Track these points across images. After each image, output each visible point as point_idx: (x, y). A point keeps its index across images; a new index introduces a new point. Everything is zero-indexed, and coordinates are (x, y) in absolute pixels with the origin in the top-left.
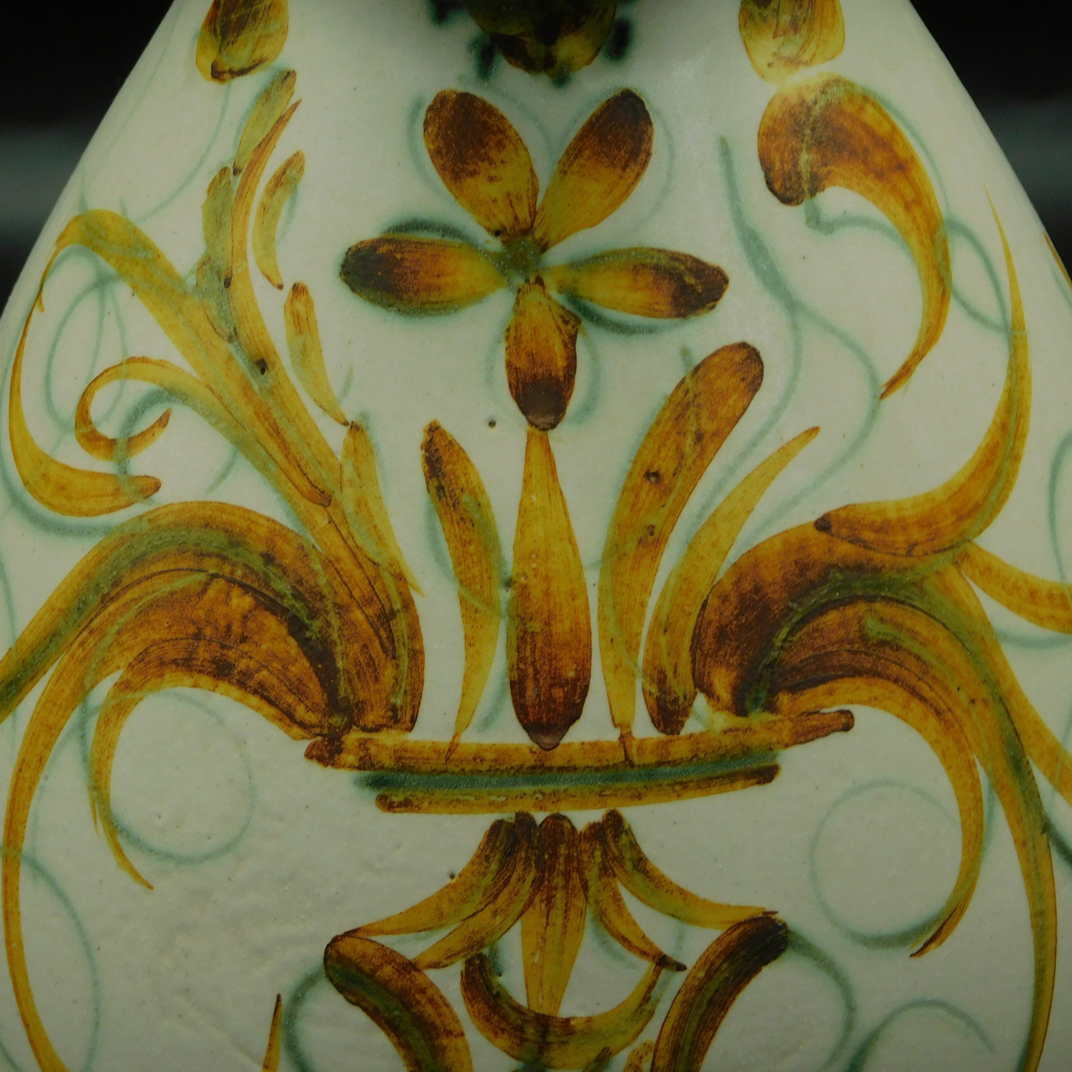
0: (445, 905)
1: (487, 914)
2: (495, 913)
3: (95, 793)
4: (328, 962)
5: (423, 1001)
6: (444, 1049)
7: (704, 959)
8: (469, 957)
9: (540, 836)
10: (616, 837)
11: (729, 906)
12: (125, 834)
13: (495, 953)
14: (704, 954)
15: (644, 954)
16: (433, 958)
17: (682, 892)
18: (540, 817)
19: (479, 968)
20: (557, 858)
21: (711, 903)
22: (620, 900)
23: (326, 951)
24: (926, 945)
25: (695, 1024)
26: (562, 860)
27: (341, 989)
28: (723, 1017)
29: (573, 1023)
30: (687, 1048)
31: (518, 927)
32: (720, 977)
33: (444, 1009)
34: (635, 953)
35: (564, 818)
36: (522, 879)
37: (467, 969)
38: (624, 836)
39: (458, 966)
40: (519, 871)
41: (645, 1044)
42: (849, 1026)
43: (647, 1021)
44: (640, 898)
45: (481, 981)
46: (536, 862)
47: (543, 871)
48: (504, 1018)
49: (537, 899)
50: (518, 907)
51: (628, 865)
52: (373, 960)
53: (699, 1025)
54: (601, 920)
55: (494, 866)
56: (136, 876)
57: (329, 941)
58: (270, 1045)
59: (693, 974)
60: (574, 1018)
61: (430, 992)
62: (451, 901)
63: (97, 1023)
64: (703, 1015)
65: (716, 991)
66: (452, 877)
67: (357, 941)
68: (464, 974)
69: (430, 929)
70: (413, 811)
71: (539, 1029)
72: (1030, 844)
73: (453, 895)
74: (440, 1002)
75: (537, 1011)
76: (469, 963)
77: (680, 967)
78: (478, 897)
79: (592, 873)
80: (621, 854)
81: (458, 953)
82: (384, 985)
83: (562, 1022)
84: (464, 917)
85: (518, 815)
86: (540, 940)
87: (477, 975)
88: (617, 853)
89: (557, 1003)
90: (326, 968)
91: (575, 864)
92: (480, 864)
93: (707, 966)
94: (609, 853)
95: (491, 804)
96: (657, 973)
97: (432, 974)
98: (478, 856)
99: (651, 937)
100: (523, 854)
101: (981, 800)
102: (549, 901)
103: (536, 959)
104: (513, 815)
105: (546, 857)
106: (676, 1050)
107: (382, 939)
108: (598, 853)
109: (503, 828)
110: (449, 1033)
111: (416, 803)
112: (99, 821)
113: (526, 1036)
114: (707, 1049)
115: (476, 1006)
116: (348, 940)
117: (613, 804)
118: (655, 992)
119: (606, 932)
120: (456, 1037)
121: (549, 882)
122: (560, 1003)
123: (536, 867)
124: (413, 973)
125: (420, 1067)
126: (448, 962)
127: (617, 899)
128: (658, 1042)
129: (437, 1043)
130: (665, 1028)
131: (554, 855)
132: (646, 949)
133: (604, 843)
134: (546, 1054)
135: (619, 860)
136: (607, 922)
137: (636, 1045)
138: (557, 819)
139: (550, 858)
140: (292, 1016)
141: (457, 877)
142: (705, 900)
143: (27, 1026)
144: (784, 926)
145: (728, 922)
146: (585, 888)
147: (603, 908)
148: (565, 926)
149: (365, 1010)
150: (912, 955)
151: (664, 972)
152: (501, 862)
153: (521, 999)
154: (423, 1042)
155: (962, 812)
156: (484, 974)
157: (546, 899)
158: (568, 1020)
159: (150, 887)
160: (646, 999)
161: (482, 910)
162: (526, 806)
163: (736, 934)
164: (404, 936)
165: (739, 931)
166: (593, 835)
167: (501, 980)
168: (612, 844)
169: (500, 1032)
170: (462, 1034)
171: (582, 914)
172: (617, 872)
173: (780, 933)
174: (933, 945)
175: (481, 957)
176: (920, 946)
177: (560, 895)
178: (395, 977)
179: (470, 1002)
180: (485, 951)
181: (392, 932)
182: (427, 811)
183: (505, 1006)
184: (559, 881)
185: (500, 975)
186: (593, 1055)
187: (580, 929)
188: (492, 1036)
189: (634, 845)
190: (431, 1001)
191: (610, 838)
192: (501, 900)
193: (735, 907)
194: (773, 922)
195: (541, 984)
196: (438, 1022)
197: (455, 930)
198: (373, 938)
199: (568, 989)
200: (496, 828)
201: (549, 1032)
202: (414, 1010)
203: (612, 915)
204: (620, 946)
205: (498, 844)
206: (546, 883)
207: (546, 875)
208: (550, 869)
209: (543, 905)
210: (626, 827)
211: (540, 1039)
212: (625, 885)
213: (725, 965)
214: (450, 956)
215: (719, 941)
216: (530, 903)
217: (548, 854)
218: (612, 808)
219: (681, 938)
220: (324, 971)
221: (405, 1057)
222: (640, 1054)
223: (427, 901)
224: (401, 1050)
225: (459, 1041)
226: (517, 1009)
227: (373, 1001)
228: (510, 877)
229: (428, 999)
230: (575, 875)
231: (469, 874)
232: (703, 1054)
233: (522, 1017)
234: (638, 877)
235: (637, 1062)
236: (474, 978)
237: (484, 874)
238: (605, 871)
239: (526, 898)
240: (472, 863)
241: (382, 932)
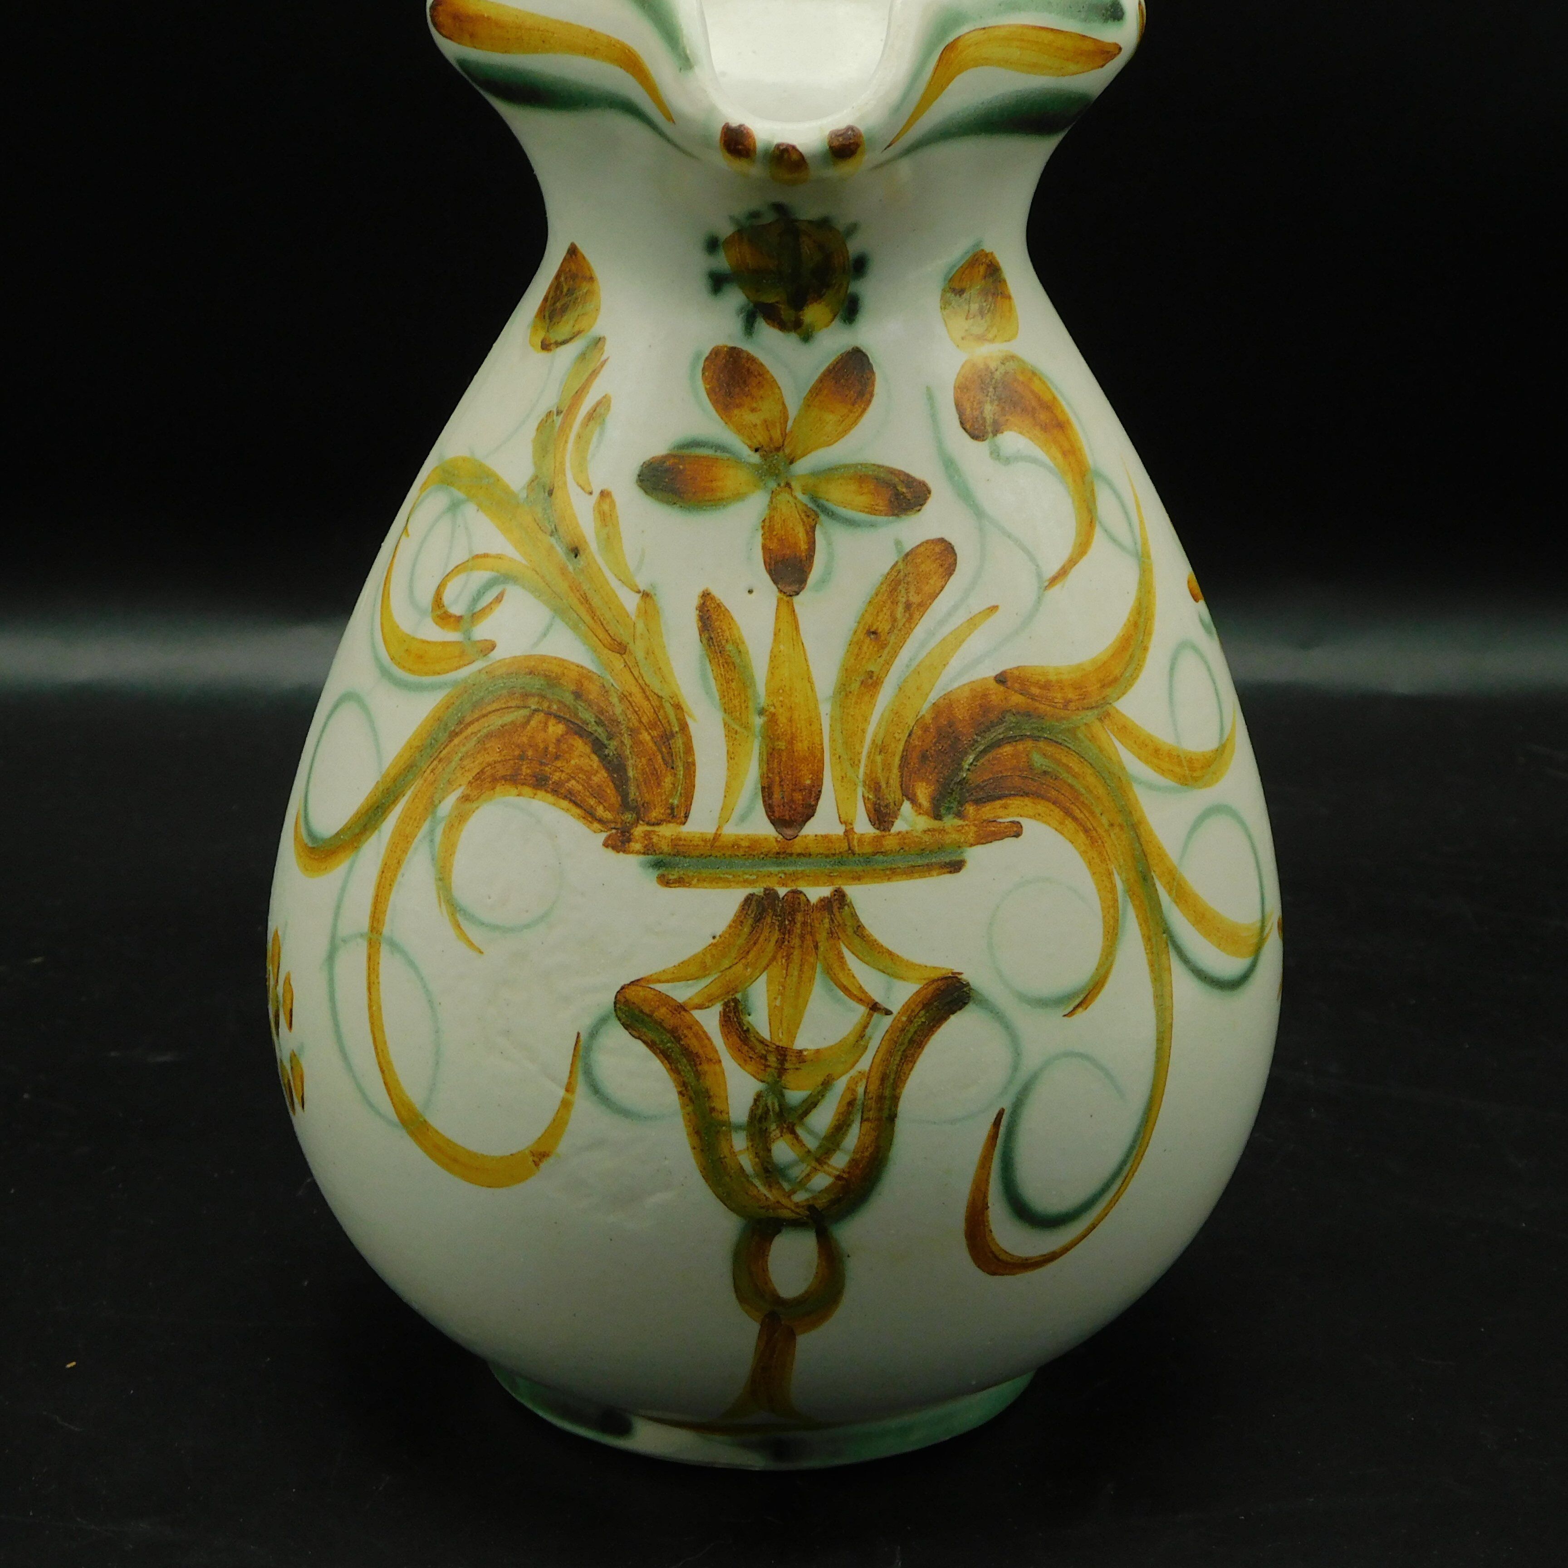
0: (708, 960)
1: (740, 966)
2: (746, 966)
3: (440, 883)
4: (618, 1006)
5: (690, 1035)
6: (705, 1073)
7: (906, 1007)
8: (726, 1000)
9: (783, 906)
10: (841, 908)
11: (926, 966)
12: (462, 912)
13: (746, 997)
14: (906, 1003)
15: (860, 1001)
16: (697, 1001)
17: (890, 953)
18: (782, 891)
19: (734, 1009)
20: (795, 923)
21: (912, 964)
22: (843, 958)
23: (616, 997)
24: (1075, 1009)
25: (898, 1058)
26: (798, 925)
27: (626, 1027)
28: (920, 1053)
29: (805, 1053)
30: (892, 1076)
31: (764, 976)
32: (918, 1021)
33: (706, 1041)
34: (854, 1000)
35: (801, 892)
36: (767, 940)
37: (724, 1010)
38: (846, 907)
39: (718, 1008)
40: (766, 933)
41: (860, 1072)
42: (1015, 1068)
43: (862, 1054)
44: (857, 956)
45: (735, 1019)
46: (778, 926)
47: (784, 934)
48: (752, 1049)
49: (779, 955)
50: (765, 962)
51: (850, 931)
52: (652, 1003)
53: (901, 1059)
54: (828, 973)
55: (746, 930)
56: (471, 944)
57: (618, 989)
58: (571, 1072)
59: (898, 1018)
60: (806, 1050)
61: (695, 1028)
62: (713, 956)
63: (437, 1064)
64: (904, 1051)
65: (915, 1032)
66: (714, 937)
67: (640, 989)
68: (722, 1014)
69: (696, 978)
70: (684, 886)
71: (779, 1057)
72: (1154, 940)
73: (714, 952)
74: (703, 1036)
75: (777, 1044)
76: (726, 1005)
77: (888, 1013)
78: (734, 953)
79: (822, 936)
80: (844, 922)
81: (718, 997)
82: (660, 1024)
83: (797, 1053)
84: (722, 969)
85: (766, 889)
86: (781, 988)
87: (732, 1015)
88: (841, 922)
89: (793, 1037)
90: (615, 1010)
91: (809, 929)
92: (736, 927)
93: (909, 1013)
94: (835, 921)
95: (745, 881)
96: (870, 1016)
97: (697, 1014)
98: (734, 921)
99: (867, 988)
100: (769, 920)
101: (1117, 901)
102: (788, 957)
103: (778, 1003)
104: (762, 890)
105: (787, 922)
106: (884, 1078)
107: (659, 987)
108: (827, 920)
109: (755, 898)
110: (710, 1060)
111: (687, 880)
112: (443, 904)
113: (769, 1063)
114: (907, 1078)
115: (730, 1039)
116: (633, 988)
117: (839, 883)
118: (869, 1031)
119: (832, 983)
120: (714, 1063)
121: (789, 942)
122: (795, 1037)
123: (780, 930)
124: (683, 1013)
125: (686, 1088)
126: (710, 1004)
127: (841, 957)
128: (870, 1070)
129: (699, 1068)
130: (875, 1060)
131: (793, 921)
132: (863, 997)
133: (831, 912)
134: (784, 1077)
135: (843, 926)
136: (833, 975)
137: (853, 1072)
138: (796, 893)
139: (790, 924)
140: (588, 1049)
141: (718, 938)
142: (908, 961)
143: (382, 1071)
144: (968, 985)
145: (925, 979)
146: (816, 947)
147: (830, 964)
148: (800, 977)
149: (645, 1042)
150: (1065, 1016)
151: (875, 1015)
152: (752, 926)
153: (765, 1034)
154: (689, 1068)
155: (1103, 909)
156: (737, 1014)
157: (786, 956)
158: (801, 1051)
159: (481, 953)
160: (862, 1037)
161: (737, 963)
162: (772, 883)
163: (931, 988)
164: (677, 984)
165: (934, 986)
166: (823, 906)
167: (750, 1018)
168: (837, 914)
169: (749, 1059)
170: (720, 1061)
171: (813, 968)
172: (840, 936)
173: (965, 989)
174: (1080, 1009)
175: (736, 1001)
176: (1071, 1008)
177: (796, 953)
178: (669, 1016)
179: (726, 1036)
180: (739, 996)
181: (667, 981)
182: (695, 886)
183: (752, 1039)
184: (796, 941)
185: (749, 1015)
186: (820, 1079)
187: (811, 980)
188: (742, 1063)
189: (854, 915)
190: (696, 1035)
191: (835, 910)
192: (751, 956)
193: (930, 967)
194: (959, 981)
195: (781, 1023)
196: (701, 1052)
197: (715, 979)
198: (652, 986)
199: (801, 1026)
200: (749, 899)
201: (786, 1060)
202: (682, 1043)
203: (837, 970)
204: (842, 993)
205: (749, 912)
206: (786, 943)
207: (787, 936)
208: (789, 933)
209: (784, 961)
210: (848, 901)
211: (779, 1066)
212: (847, 947)
213: (923, 1012)
214: (712, 1000)
215: (918, 993)
216: (774, 958)
217: (789, 920)
218: (838, 886)
219: (889, 989)
220: (614, 1012)
221: (675, 1080)
222: (856, 1079)
223: (694, 958)
224: (672, 1074)
225: (717, 1067)
226: (762, 1042)
227: (651, 1036)
228: (759, 937)
229: (694, 1033)
230: (808, 937)
231: (727, 936)
232: (904, 1082)
233: (766, 1048)
234: (857, 941)
235: (854, 1087)
236: (729, 1017)
237: (739, 935)
238: (831, 933)
239: (770, 955)
240: (730, 926)
241: (659, 981)
